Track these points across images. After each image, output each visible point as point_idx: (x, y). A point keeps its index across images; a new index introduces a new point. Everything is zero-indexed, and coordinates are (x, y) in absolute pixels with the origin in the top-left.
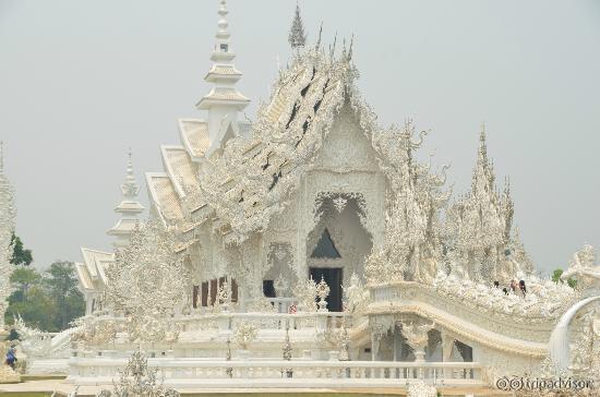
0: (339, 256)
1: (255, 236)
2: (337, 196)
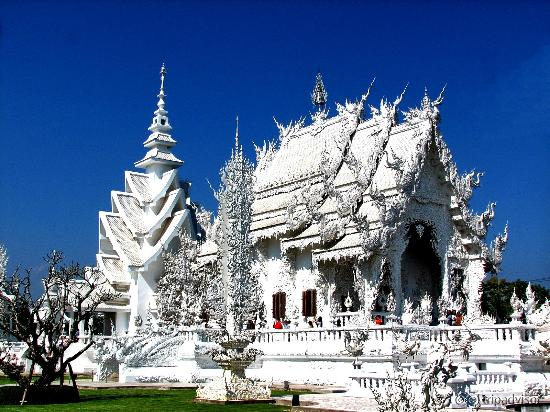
2: (417, 223)
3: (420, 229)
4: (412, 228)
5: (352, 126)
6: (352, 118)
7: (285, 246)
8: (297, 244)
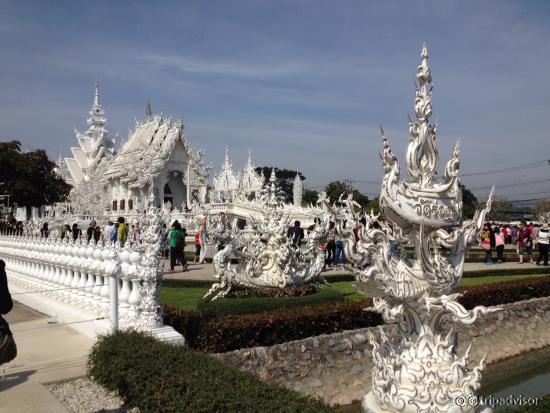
0: (170, 192)
1: (147, 185)
2: (174, 171)
3: (176, 174)
4: (171, 174)
5: (156, 127)
6: (157, 123)
7: (122, 181)
8: (126, 180)
